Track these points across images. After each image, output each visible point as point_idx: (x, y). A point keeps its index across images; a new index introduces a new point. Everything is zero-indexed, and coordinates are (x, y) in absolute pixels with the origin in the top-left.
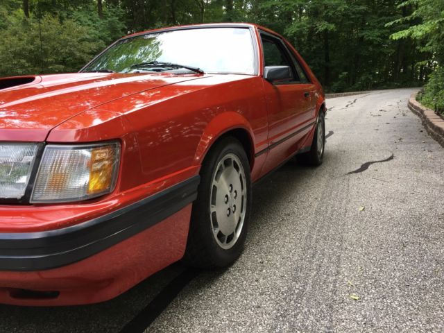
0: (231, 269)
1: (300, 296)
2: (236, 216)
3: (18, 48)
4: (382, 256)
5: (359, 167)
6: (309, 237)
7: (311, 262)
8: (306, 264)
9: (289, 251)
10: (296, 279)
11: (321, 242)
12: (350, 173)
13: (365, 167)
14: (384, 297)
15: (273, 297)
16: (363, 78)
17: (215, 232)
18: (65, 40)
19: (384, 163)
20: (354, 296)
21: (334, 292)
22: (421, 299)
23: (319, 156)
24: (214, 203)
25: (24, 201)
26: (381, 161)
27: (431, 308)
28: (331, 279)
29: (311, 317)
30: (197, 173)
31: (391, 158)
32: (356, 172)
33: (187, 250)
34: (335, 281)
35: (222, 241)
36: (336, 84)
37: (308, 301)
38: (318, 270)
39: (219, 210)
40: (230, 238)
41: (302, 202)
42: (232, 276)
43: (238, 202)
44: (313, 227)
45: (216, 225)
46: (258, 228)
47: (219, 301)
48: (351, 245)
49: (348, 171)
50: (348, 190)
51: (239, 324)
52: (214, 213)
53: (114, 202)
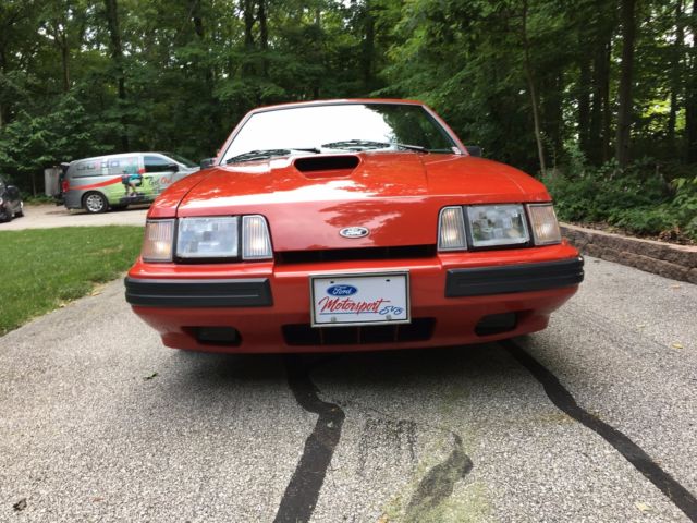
25: (529, 244)
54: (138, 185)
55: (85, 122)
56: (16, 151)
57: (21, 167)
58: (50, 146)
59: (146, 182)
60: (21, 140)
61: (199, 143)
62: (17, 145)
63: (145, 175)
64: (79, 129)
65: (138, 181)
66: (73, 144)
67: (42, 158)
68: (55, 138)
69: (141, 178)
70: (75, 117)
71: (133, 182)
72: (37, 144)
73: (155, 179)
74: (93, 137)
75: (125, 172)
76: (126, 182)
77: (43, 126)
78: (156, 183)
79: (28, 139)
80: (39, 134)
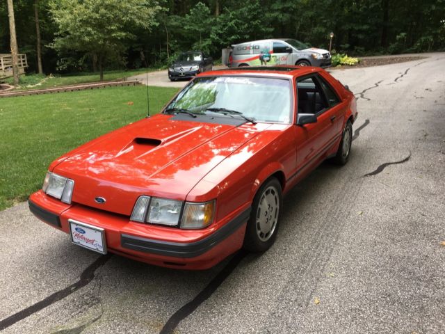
0: (267, 253)
1: (303, 272)
2: (271, 222)
3: (85, 17)
4: (358, 251)
5: (376, 168)
6: (318, 233)
7: (314, 252)
8: (311, 253)
9: (303, 243)
10: (303, 262)
11: (324, 238)
12: (366, 175)
13: (381, 169)
14: (349, 276)
15: (288, 271)
16: (423, 39)
17: (259, 232)
18: (126, 8)
19: (398, 165)
20: (333, 274)
21: (322, 271)
22: (369, 279)
23: (345, 158)
24: (259, 217)
25: (177, 227)
26: (396, 163)
27: (371, 284)
28: (323, 263)
29: (306, 284)
30: (250, 206)
31: (407, 159)
32: (371, 174)
33: (244, 243)
34: (325, 265)
35: (262, 237)
36: (393, 46)
37: (307, 275)
38: (317, 257)
39: (261, 220)
40: (267, 235)
41: (320, 203)
42: (267, 257)
43: (273, 214)
44: (322, 226)
45: (259, 229)
46: (287, 224)
47: (259, 271)
48: (343, 241)
49: (365, 174)
50: (357, 194)
51: (269, 284)
52: (259, 224)
53: (212, 229)
54: (268, 61)
55: (259, 13)
56: (221, 32)
57: (222, 42)
58: (239, 29)
59: (272, 59)
60: (224, 26)
61: (328, 24)
62: (222, 29)
63: (272, 55)
64: (255, 18)
65: (268, 58)
66: (251, 27)
67: (233, 37)
68: (241, 24)
69: (270, 57)
70: (254, 10)
71: (266, 59)
72: (231, 28)
73: (278, 58)
74: (263, 23)
75: (262, 53)
76: (261, 59)
77: (235, 17)
78: (278, 60)
79: (227, 25)
80: (233, 22)
